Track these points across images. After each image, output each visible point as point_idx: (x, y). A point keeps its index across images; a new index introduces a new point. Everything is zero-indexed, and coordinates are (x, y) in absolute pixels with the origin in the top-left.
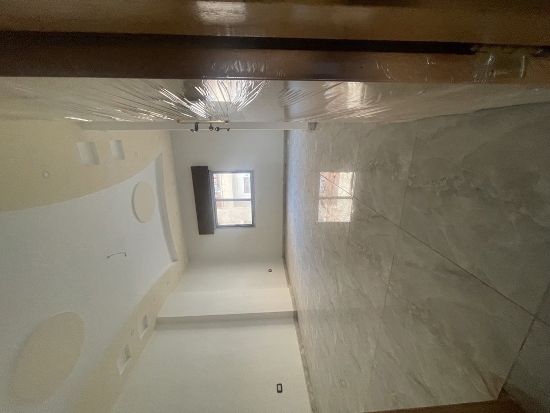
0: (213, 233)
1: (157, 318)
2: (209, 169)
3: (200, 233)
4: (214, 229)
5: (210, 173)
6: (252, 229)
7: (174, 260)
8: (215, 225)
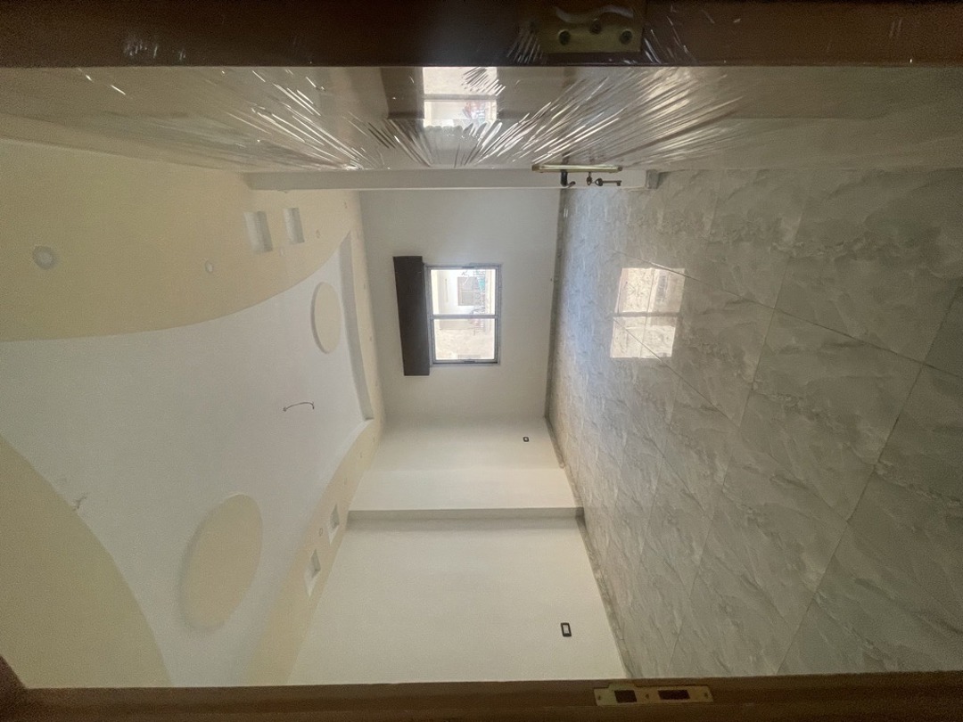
0: (428, 374)
1: (350, 512)
2: (424, 261)
3: (406, 374)
4: (428, 367)
5: (425, 268)
6: (495, 367)
7: (367, 419)
8: (431, 360)
